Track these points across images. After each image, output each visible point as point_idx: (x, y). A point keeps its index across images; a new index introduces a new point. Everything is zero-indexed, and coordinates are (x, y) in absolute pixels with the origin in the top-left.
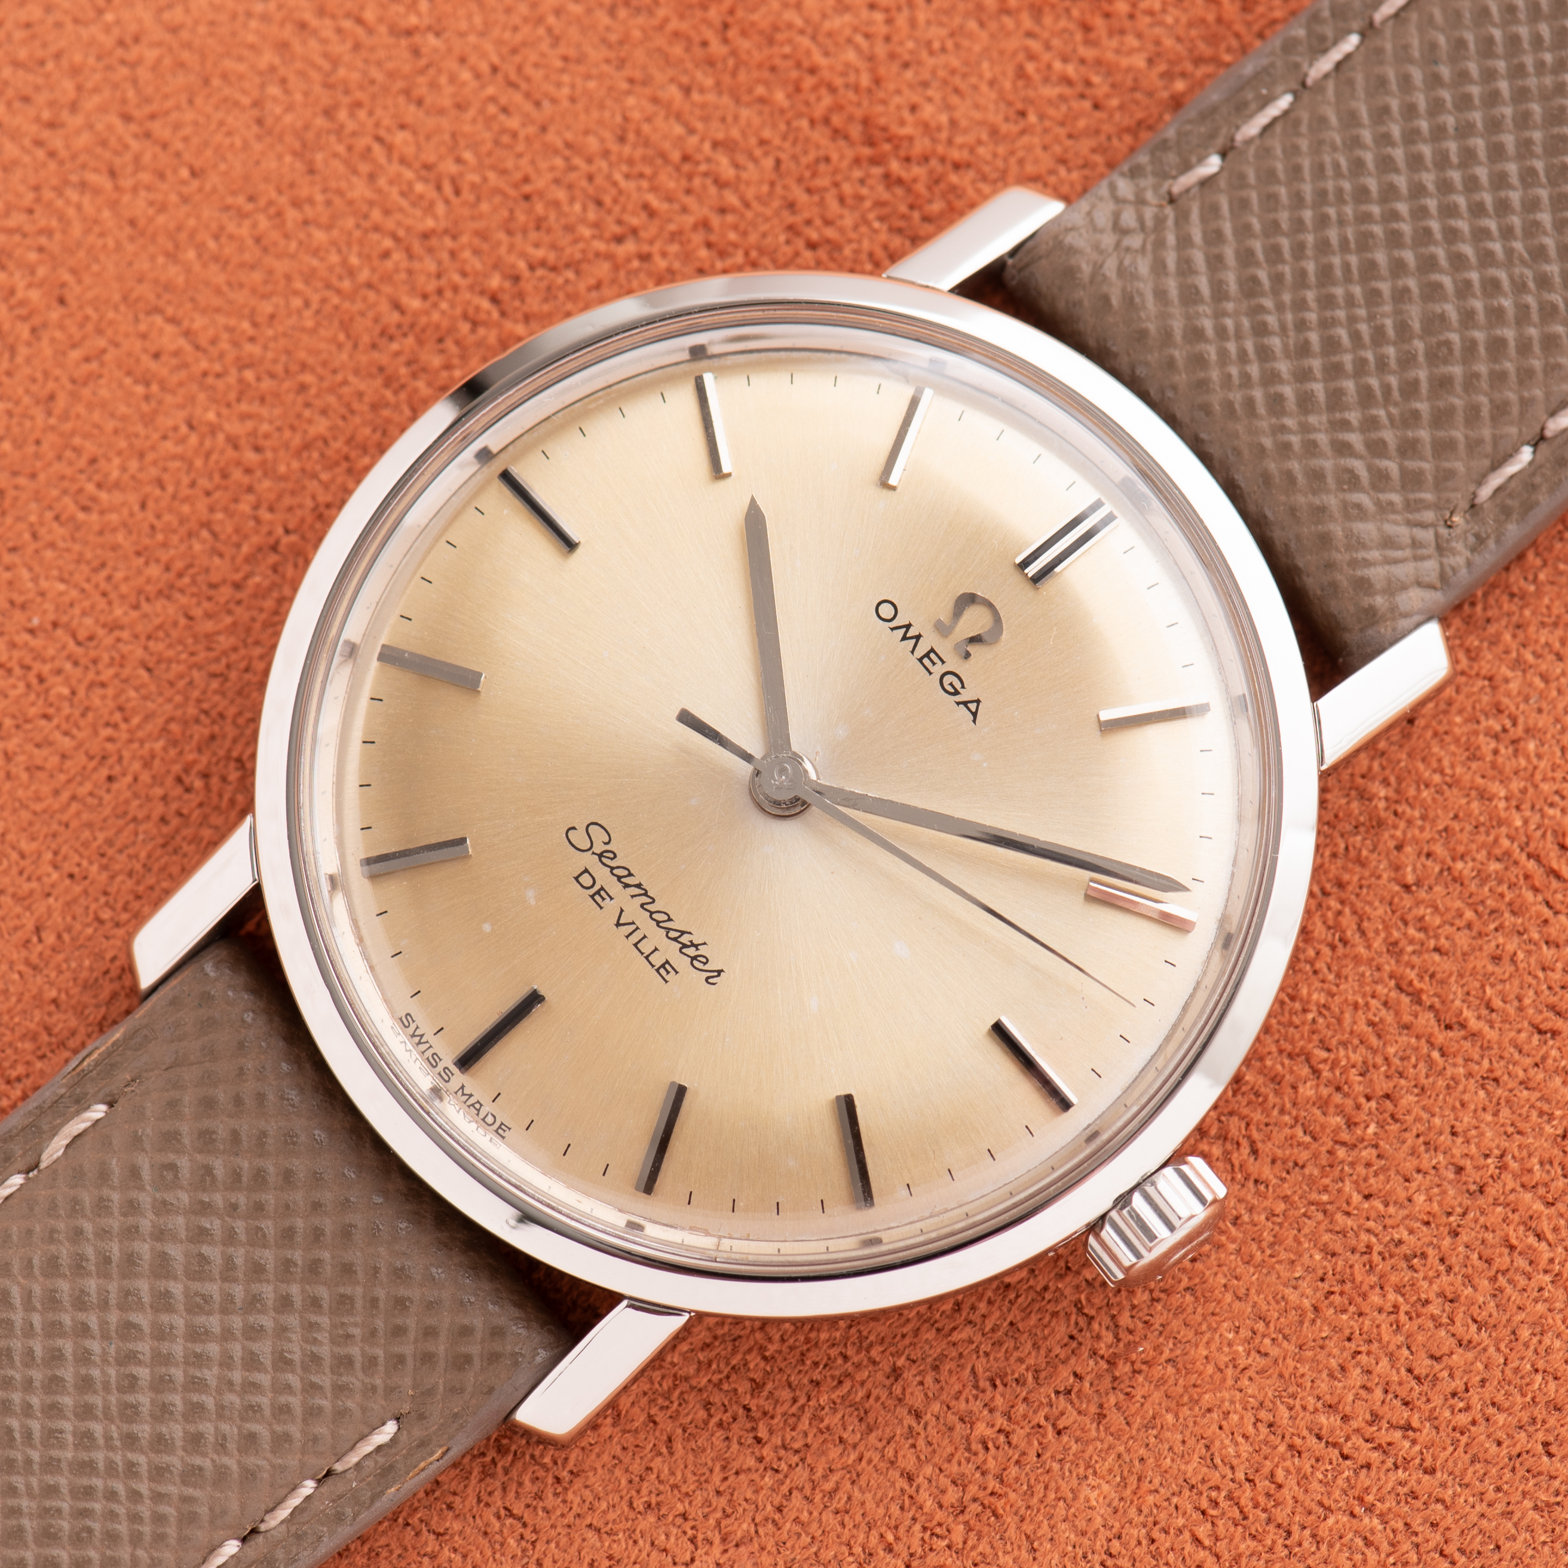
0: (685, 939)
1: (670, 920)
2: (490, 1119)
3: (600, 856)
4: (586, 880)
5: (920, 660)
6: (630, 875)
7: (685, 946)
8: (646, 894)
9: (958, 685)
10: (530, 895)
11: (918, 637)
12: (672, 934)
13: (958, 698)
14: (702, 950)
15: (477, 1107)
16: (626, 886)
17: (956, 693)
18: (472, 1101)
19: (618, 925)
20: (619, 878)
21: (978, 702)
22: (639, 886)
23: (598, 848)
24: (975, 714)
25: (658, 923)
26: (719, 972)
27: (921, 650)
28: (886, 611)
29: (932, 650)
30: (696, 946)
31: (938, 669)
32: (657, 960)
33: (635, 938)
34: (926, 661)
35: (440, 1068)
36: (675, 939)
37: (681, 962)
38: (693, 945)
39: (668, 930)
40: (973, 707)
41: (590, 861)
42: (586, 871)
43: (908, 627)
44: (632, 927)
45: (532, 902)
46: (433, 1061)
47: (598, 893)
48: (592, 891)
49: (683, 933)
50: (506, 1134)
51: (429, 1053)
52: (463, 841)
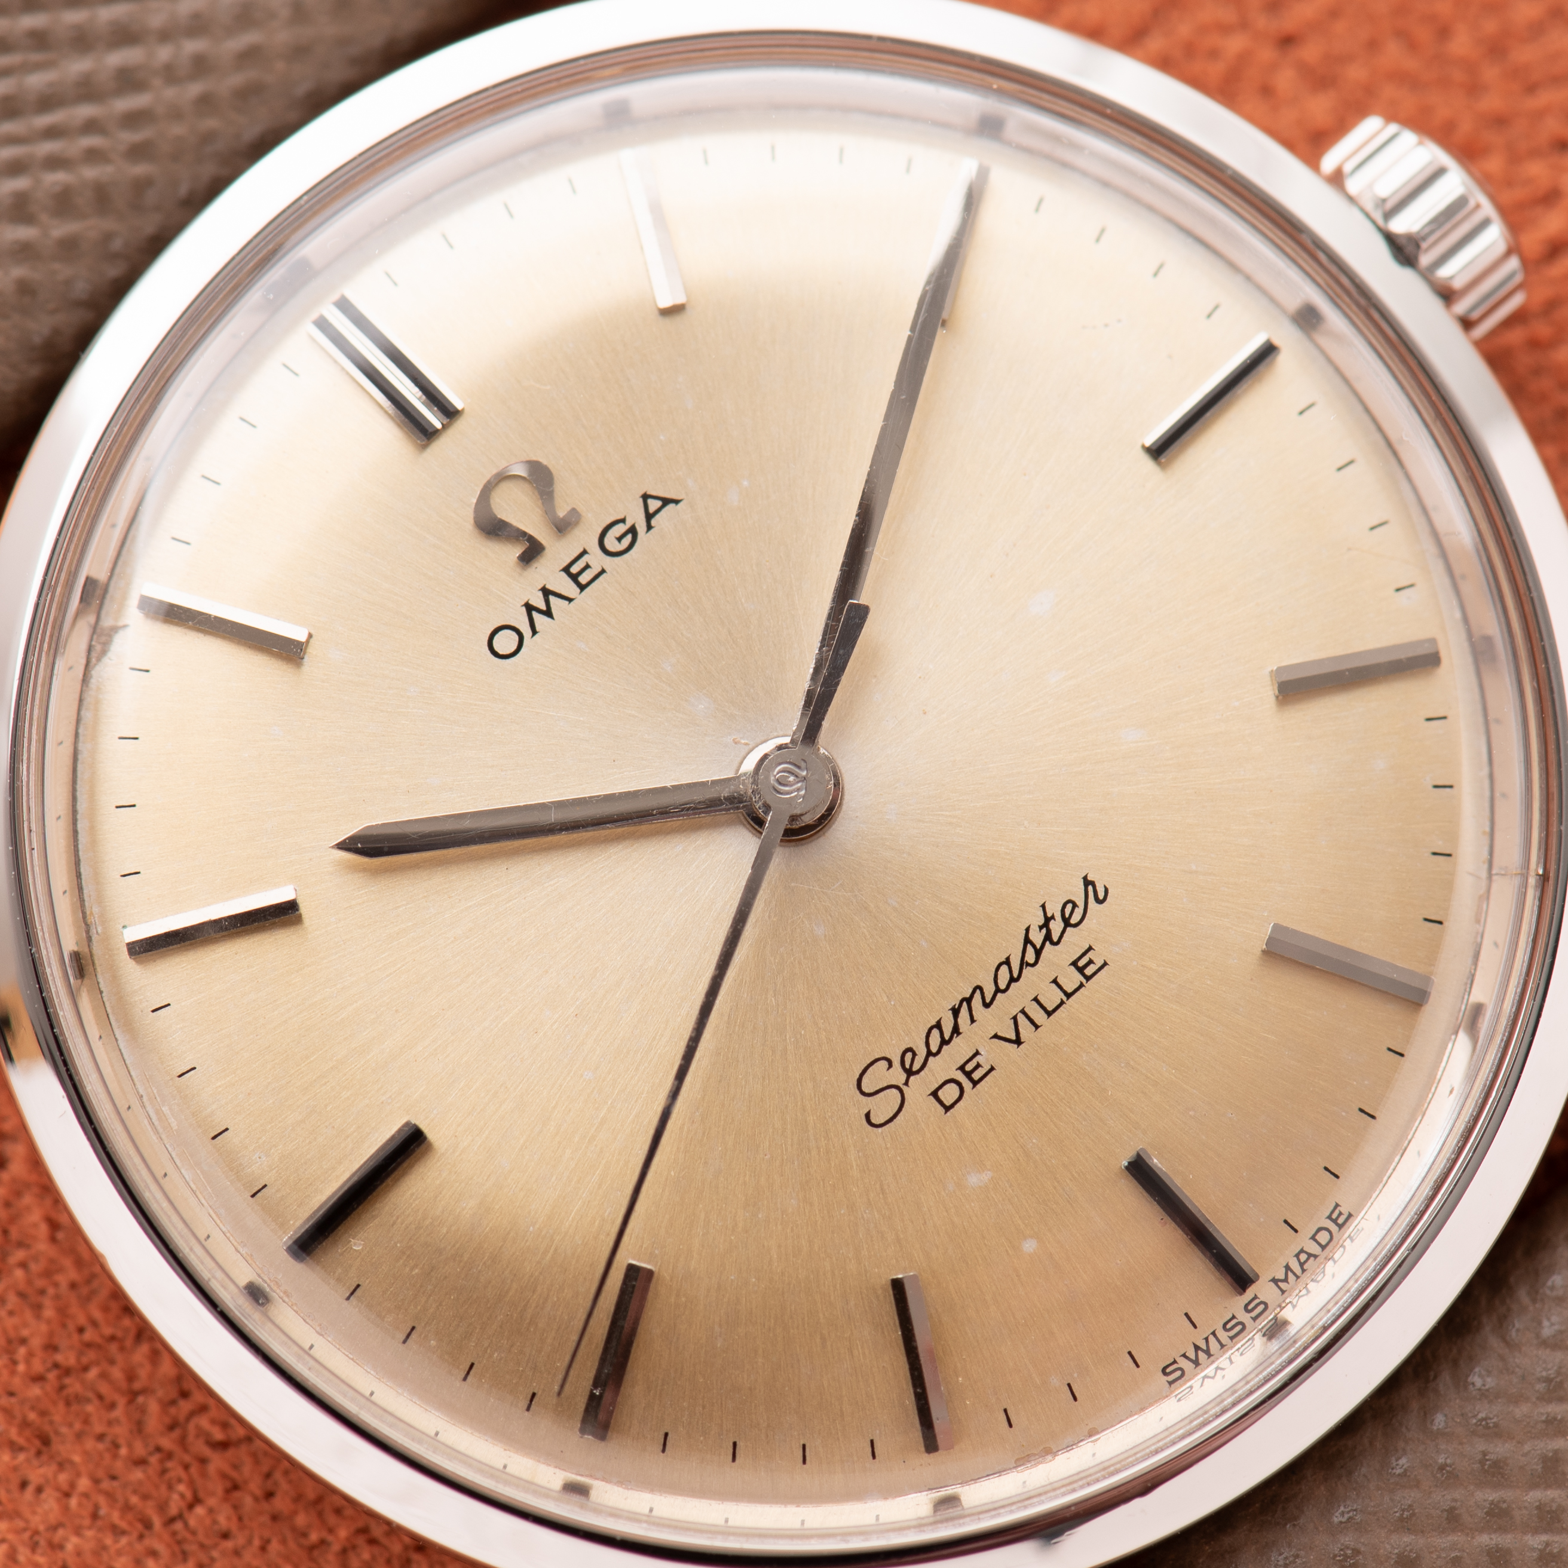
0: (1037, 937)
1: (1007, 962)
2: (1323, 1237)
3: (910, 1073)
4: (949, 1094)
5: (582, 587)
6: (938, 1025)
7: (1048, 937)
8: (969, 1000)
9: (620, 529)
10: (975, 1180)
11: (546, 592)
12: (1030, 957)
13: (641, 527)
14: (1054, 909)
15: (1304, 1258)
16: (956, 1030)
17: (633, 531)
18: (1295, 1266)
19: (1018, 1042)
20: (944, 1042)
21: (645, 497)
22: (956, 1012)
23: (897, 1076)
24: (666, 502)
25: (1013, 980)
26: (1087, 882)
27: (567, 587)
28: (505, 642)
29: (566, 570)
30: (1048, 920)
31: (596, 559)
32: (1071, 979)
33: (1038, 1016)
34: (584, 579)
35: (1244, 1317)
36: (1038, 953)
37: (1074, 942)
38: (1046, 925)
39: (1023, 964)
40: (653, 505)
41: (918, 1089)
42: (935, 1094)
43: (530, 608)
44: (1022, 1020)
45: (986, 1177)
46: (1235, 1329)
47: (968, 1075)
48: (967, 1084)
49: (1027, 941)
50: (1345, 1209)
51: (1223, 1336)
52: (898, 1286)
